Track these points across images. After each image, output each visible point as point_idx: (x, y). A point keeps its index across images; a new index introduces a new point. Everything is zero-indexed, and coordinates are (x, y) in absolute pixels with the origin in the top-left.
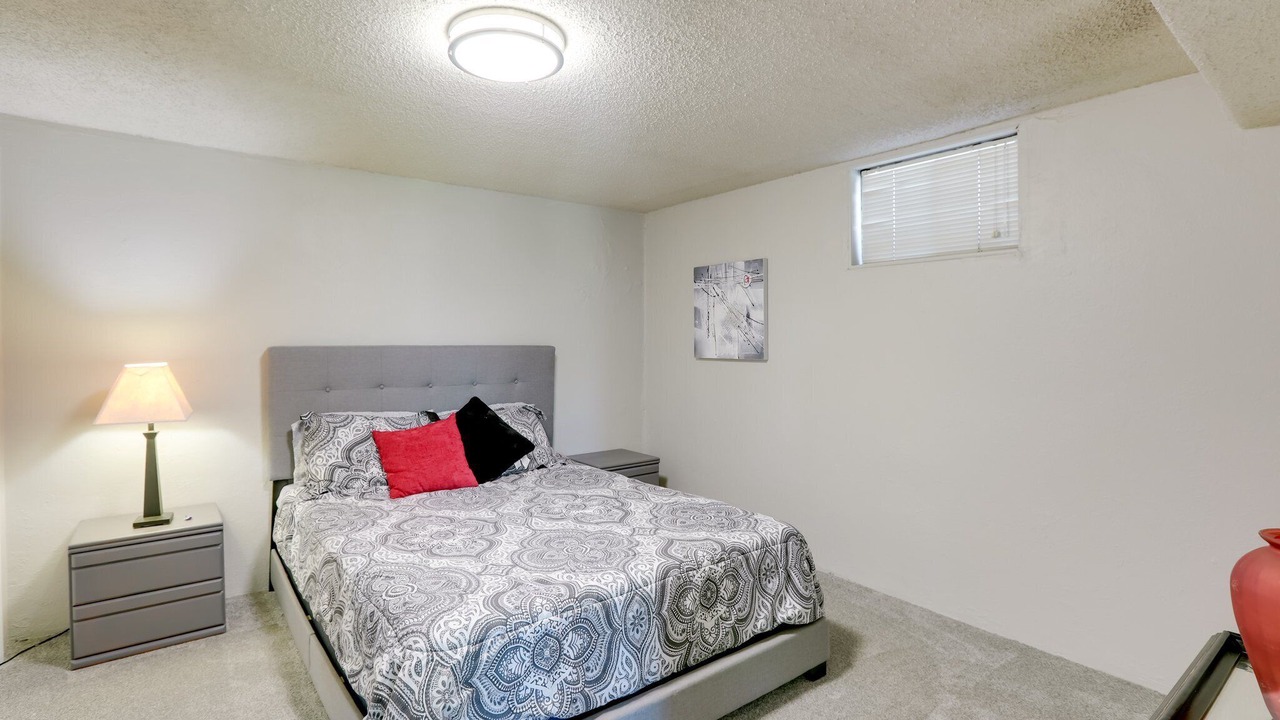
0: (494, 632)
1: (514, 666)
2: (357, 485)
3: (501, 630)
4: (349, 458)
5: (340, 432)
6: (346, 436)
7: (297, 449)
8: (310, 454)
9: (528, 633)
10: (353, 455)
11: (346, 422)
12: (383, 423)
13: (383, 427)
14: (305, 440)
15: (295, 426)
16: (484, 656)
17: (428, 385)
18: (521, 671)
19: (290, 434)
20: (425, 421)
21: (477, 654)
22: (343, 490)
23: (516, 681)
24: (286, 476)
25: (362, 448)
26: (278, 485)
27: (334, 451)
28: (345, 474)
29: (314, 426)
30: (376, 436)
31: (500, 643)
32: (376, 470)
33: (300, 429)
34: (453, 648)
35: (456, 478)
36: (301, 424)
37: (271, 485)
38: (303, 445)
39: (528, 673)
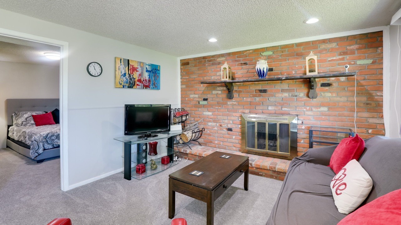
0: (50, 134)
1: (53, 138)
2: (28, 125)
3: (51, 133)
4: (26, 120)
5: (24, 115)
6: (26, 116)
7: (14, 119)
8: (18, 119)
9: (56, 134)
10: (28, 119)
11: (26, 113)
12: (34, 113)
13: (34, 114)
14: (16, 117)
15: (13, 114)
16: (48, 136)
17: (46, 106)
18: (54, 139)
19: (12, 116)
20: (44, 113)
21: (47, 136)
22: (25, 125)
23: (53, 140)
24: (11, 124)
25: (30, 118)
26: (9, 126)
27: (23, 119)
28: (25, 123)
29: (18, 114)
30: (33, 116)
31: (51, 135)
32: (33, 122)
33: (14, 115)
34: (44, 135)
35: (51, 123)
36: (15, 114)
37: (7, 127)
38: (15, 118)
39: (55, 139)
